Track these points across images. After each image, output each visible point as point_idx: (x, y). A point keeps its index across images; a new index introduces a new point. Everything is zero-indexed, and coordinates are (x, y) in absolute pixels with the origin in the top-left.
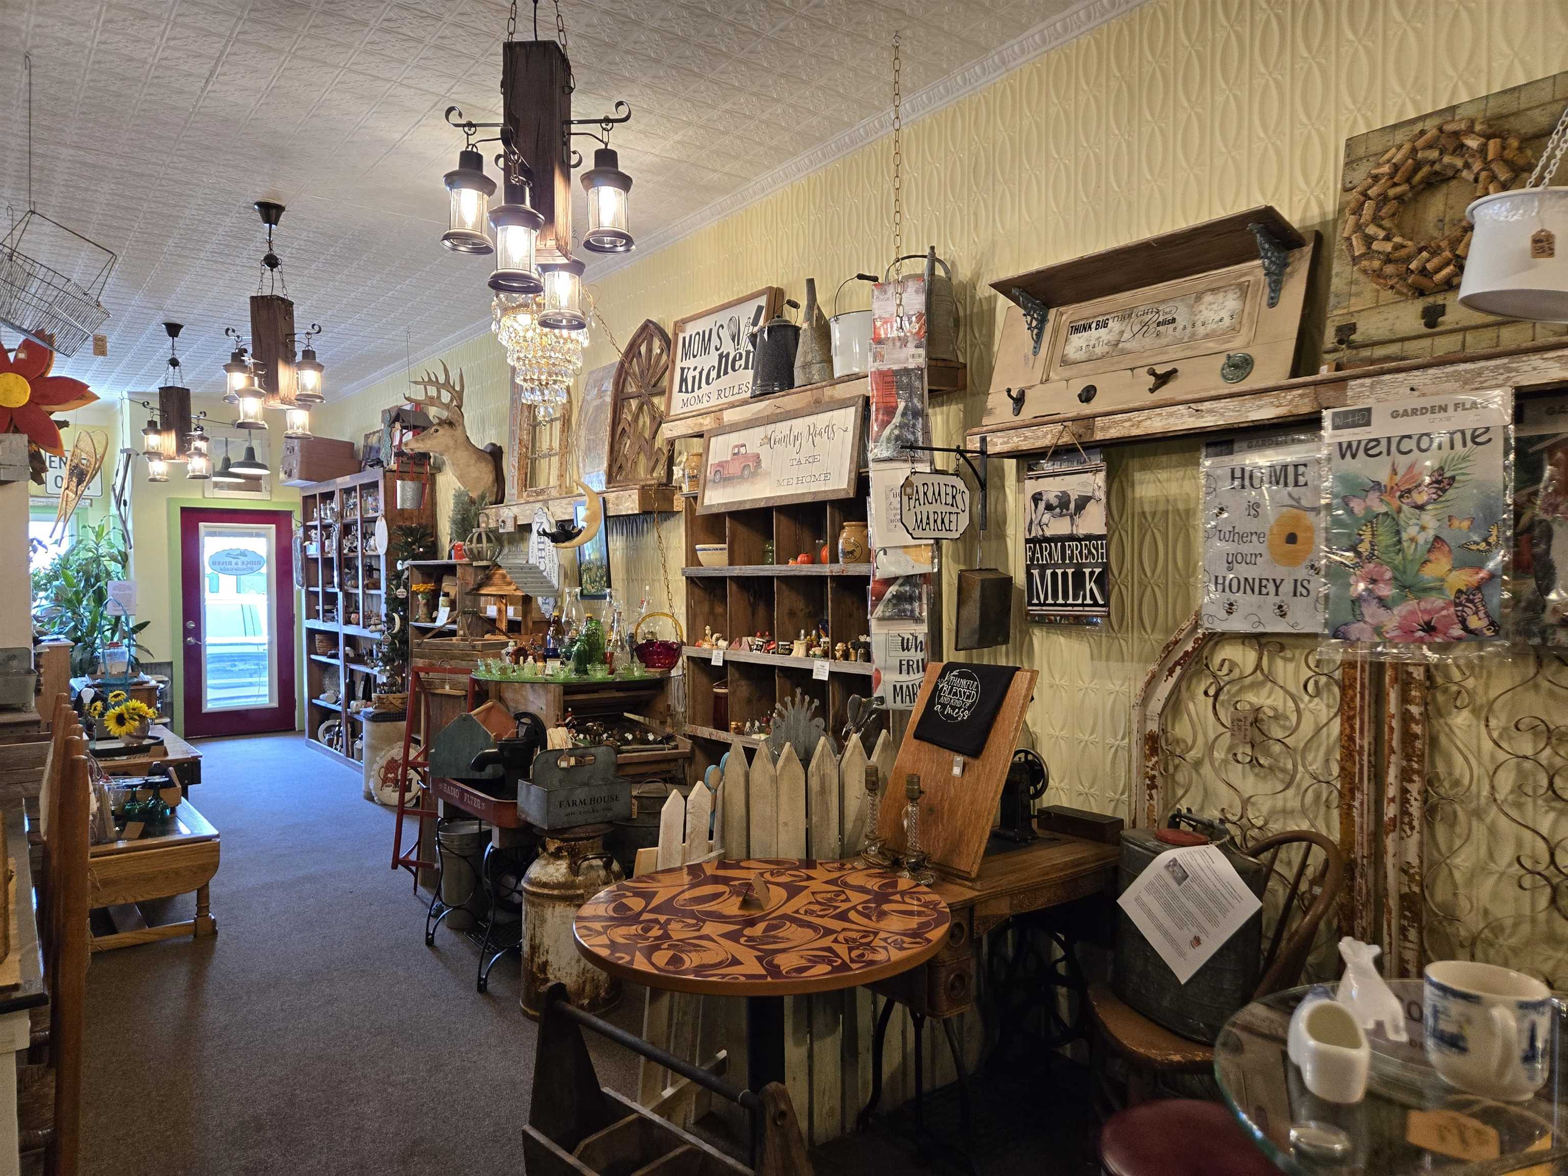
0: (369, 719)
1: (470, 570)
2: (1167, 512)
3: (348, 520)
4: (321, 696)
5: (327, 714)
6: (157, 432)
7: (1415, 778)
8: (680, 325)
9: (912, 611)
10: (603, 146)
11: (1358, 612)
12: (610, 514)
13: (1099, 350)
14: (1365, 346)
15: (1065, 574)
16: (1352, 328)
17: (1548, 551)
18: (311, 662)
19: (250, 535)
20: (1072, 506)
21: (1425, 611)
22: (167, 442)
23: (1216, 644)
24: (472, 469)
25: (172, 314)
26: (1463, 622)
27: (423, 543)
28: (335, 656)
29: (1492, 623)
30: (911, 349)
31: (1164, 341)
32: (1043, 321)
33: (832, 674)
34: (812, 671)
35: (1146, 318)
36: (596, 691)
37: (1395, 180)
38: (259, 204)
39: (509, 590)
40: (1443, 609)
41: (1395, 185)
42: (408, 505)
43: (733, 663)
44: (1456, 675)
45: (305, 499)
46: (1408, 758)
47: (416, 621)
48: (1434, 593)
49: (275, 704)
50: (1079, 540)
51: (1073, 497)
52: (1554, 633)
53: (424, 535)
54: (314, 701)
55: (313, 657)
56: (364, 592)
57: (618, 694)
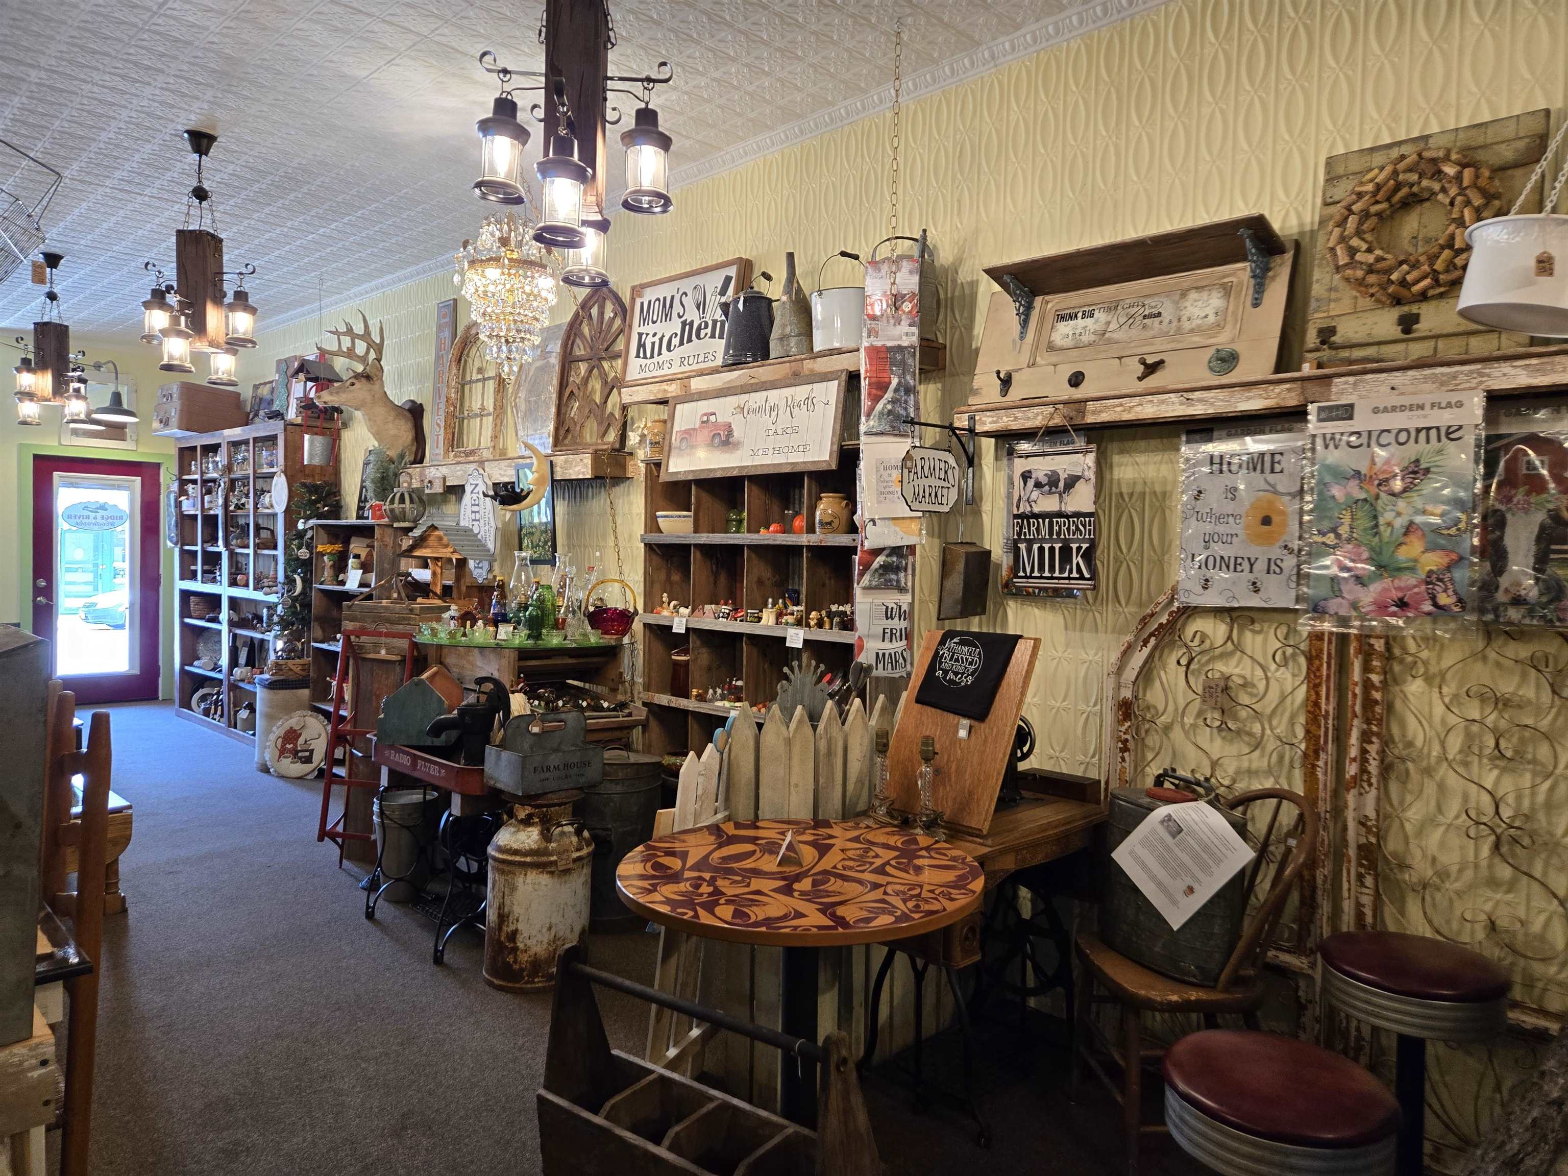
0: (265, 687)
1: (389, 531)
2: (1144, 493)
3: (238, 473)
4: (196, 663)
5: (201, 681)
6: (29, 370)
7: (1374, 739)
8: (637, 291)
9: (898, 581)
10: (643, 105)
11: (1336, 588)
12: (558, 477)
13: (1085, 339)
14: (1344, 347)
15: (1052, 549)
16: (1332, 331)
17: (1501, 538)
18: (183, 625)
19: (113, 487)
20: (1061, 484)
21: (1399, 589)
22: (43, 382)
23: (1189, 617)
24: (390, 425)
25: (54, 243)
26: (1433, 599)
27: (329, 502)
28: (215, 620)
29: (1460, 600)
30: (904, 327)
31: (1151, 333)
32: (1029, 308)
33: (806, 642)
34: (784, 639)
35: (1132, 311)
36: (549, 658)
37: (1378, 198)
38: (187, 132)
39: (445, 553)
40: (1415, 586)
41: (1377, 202)
42: (317, 461)
43: (695, 630)
44: (1412, 646)
45: (182, 450)
46: (1368, 722)
47: (321, 583)
48: (1407, 572)
49: (137, 671)
50: (1067, 516)
51: (1063, 476)
52: (1506, 610)
53: (329, 494)
54: (187, 668)
55: (187, 620)
56: (255, 553)
57: (571, 661)
